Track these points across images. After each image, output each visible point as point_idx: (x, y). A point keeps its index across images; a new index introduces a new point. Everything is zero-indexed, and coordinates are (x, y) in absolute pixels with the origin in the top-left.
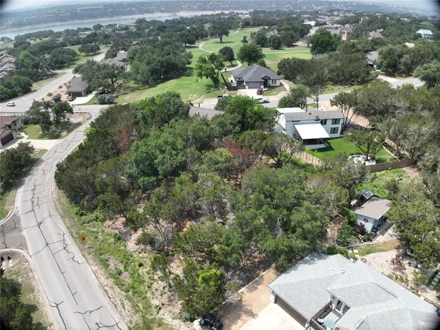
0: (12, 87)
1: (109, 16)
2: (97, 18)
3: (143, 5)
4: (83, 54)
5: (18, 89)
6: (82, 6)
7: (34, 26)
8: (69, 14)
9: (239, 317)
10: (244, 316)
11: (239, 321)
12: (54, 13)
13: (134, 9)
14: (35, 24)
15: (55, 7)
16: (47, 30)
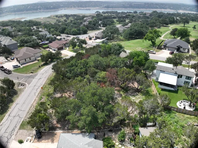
0: (80, 31)
1: (146, 8)
2: (140, 8)
3: (163, 5)
4: (118, 22)
5: (81, 32)
6: (136, 2)
7: (113, 9)
8: (128, 5)
9: (48, 139)
10: (50, 140)
11: (47, 140)
12: (123, 4)
13: (157, 6)
14: (114, 8)
15: (124, 2)
16: (116, 11)
